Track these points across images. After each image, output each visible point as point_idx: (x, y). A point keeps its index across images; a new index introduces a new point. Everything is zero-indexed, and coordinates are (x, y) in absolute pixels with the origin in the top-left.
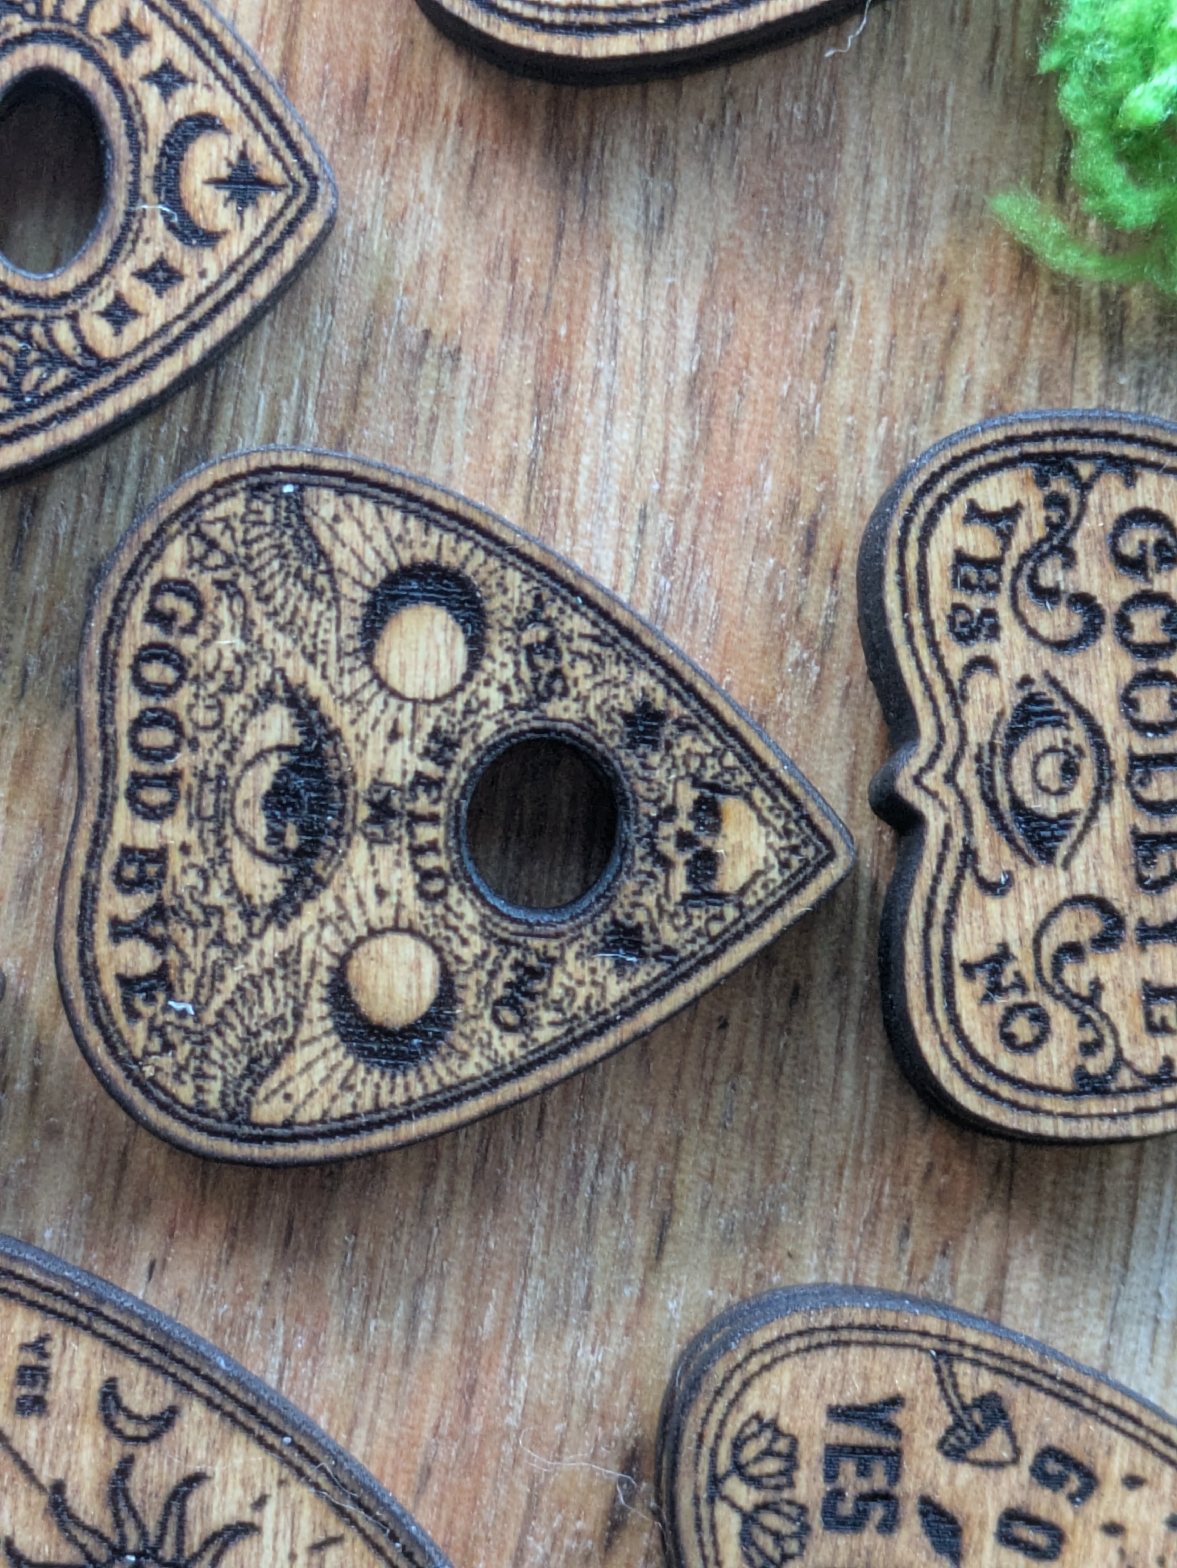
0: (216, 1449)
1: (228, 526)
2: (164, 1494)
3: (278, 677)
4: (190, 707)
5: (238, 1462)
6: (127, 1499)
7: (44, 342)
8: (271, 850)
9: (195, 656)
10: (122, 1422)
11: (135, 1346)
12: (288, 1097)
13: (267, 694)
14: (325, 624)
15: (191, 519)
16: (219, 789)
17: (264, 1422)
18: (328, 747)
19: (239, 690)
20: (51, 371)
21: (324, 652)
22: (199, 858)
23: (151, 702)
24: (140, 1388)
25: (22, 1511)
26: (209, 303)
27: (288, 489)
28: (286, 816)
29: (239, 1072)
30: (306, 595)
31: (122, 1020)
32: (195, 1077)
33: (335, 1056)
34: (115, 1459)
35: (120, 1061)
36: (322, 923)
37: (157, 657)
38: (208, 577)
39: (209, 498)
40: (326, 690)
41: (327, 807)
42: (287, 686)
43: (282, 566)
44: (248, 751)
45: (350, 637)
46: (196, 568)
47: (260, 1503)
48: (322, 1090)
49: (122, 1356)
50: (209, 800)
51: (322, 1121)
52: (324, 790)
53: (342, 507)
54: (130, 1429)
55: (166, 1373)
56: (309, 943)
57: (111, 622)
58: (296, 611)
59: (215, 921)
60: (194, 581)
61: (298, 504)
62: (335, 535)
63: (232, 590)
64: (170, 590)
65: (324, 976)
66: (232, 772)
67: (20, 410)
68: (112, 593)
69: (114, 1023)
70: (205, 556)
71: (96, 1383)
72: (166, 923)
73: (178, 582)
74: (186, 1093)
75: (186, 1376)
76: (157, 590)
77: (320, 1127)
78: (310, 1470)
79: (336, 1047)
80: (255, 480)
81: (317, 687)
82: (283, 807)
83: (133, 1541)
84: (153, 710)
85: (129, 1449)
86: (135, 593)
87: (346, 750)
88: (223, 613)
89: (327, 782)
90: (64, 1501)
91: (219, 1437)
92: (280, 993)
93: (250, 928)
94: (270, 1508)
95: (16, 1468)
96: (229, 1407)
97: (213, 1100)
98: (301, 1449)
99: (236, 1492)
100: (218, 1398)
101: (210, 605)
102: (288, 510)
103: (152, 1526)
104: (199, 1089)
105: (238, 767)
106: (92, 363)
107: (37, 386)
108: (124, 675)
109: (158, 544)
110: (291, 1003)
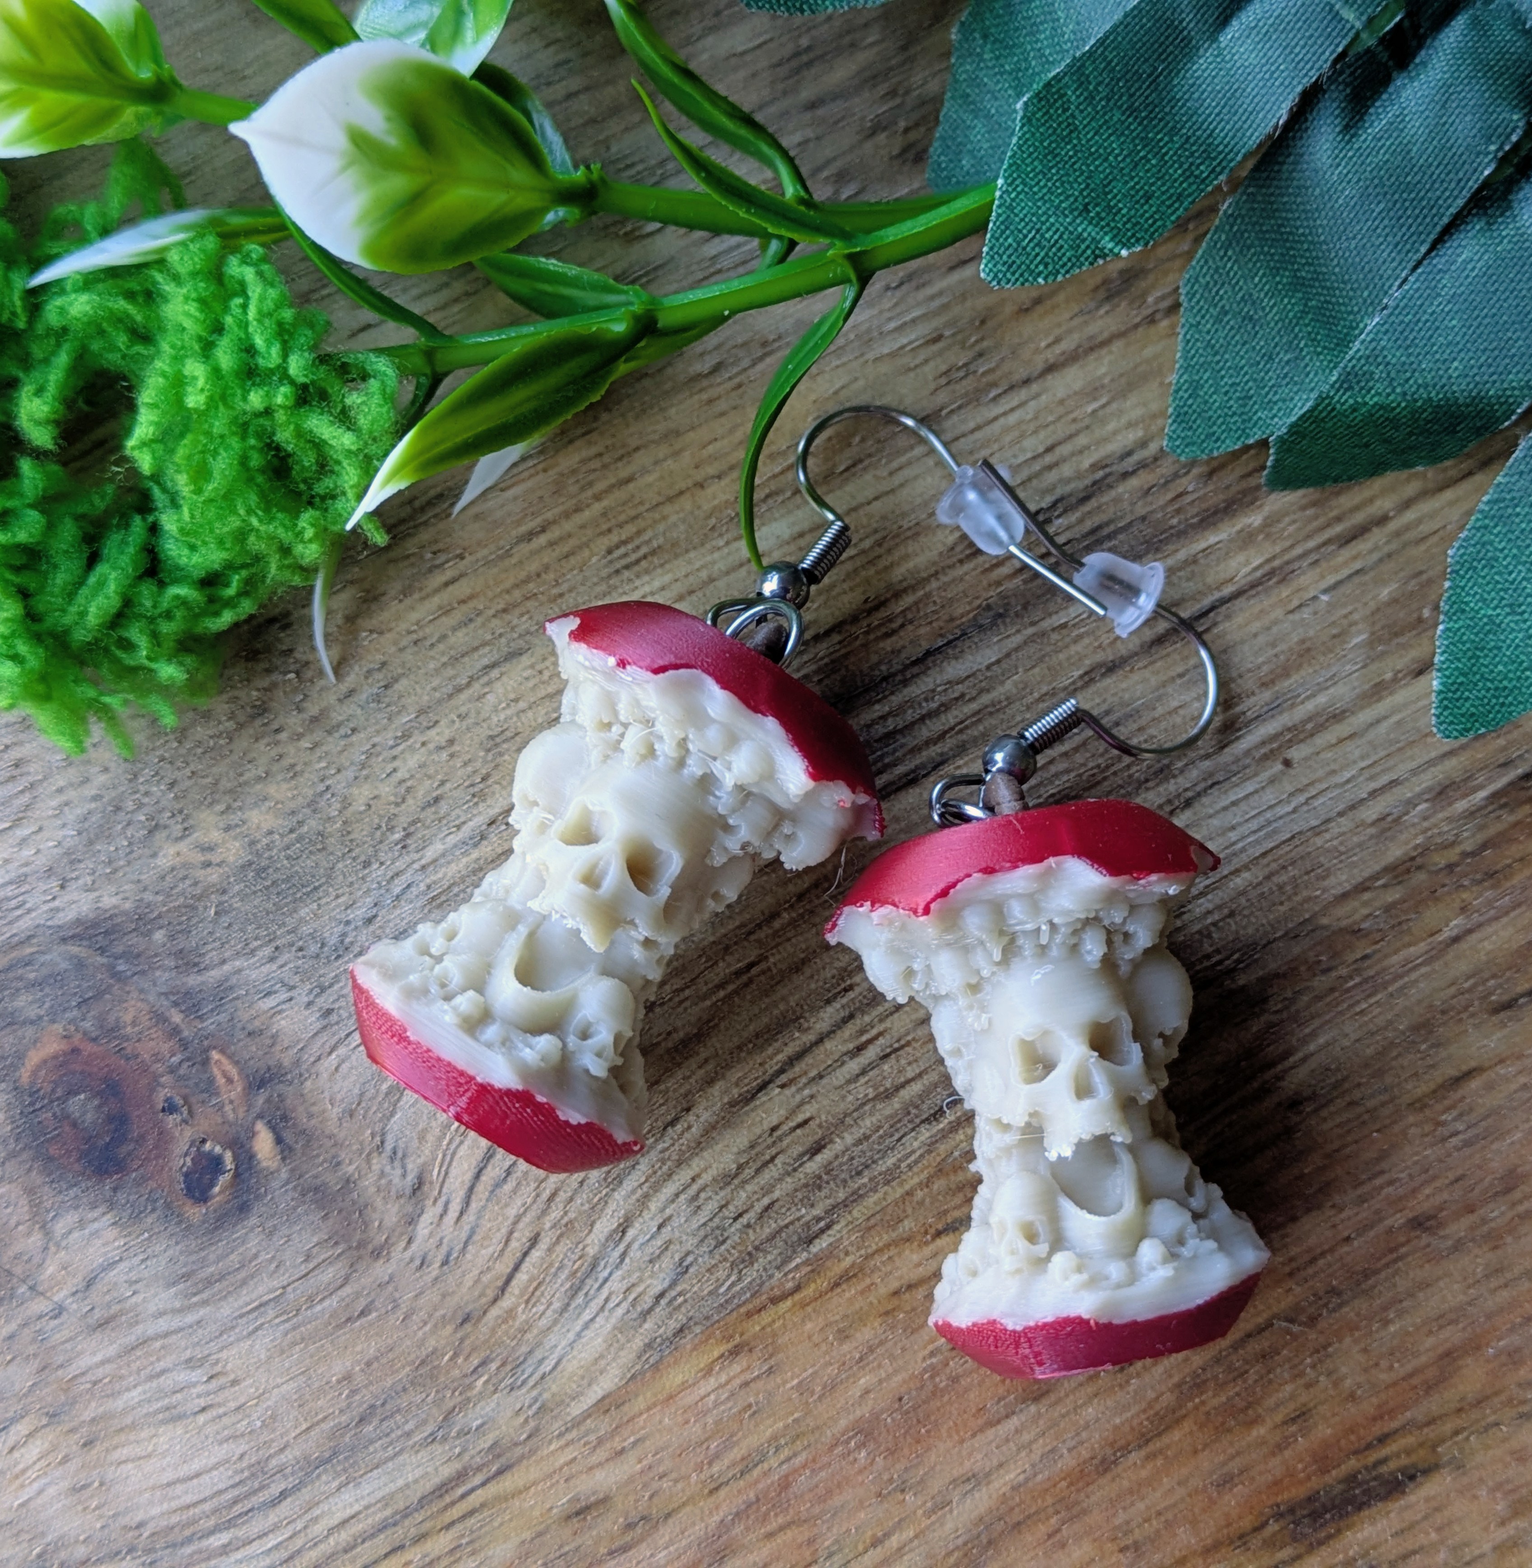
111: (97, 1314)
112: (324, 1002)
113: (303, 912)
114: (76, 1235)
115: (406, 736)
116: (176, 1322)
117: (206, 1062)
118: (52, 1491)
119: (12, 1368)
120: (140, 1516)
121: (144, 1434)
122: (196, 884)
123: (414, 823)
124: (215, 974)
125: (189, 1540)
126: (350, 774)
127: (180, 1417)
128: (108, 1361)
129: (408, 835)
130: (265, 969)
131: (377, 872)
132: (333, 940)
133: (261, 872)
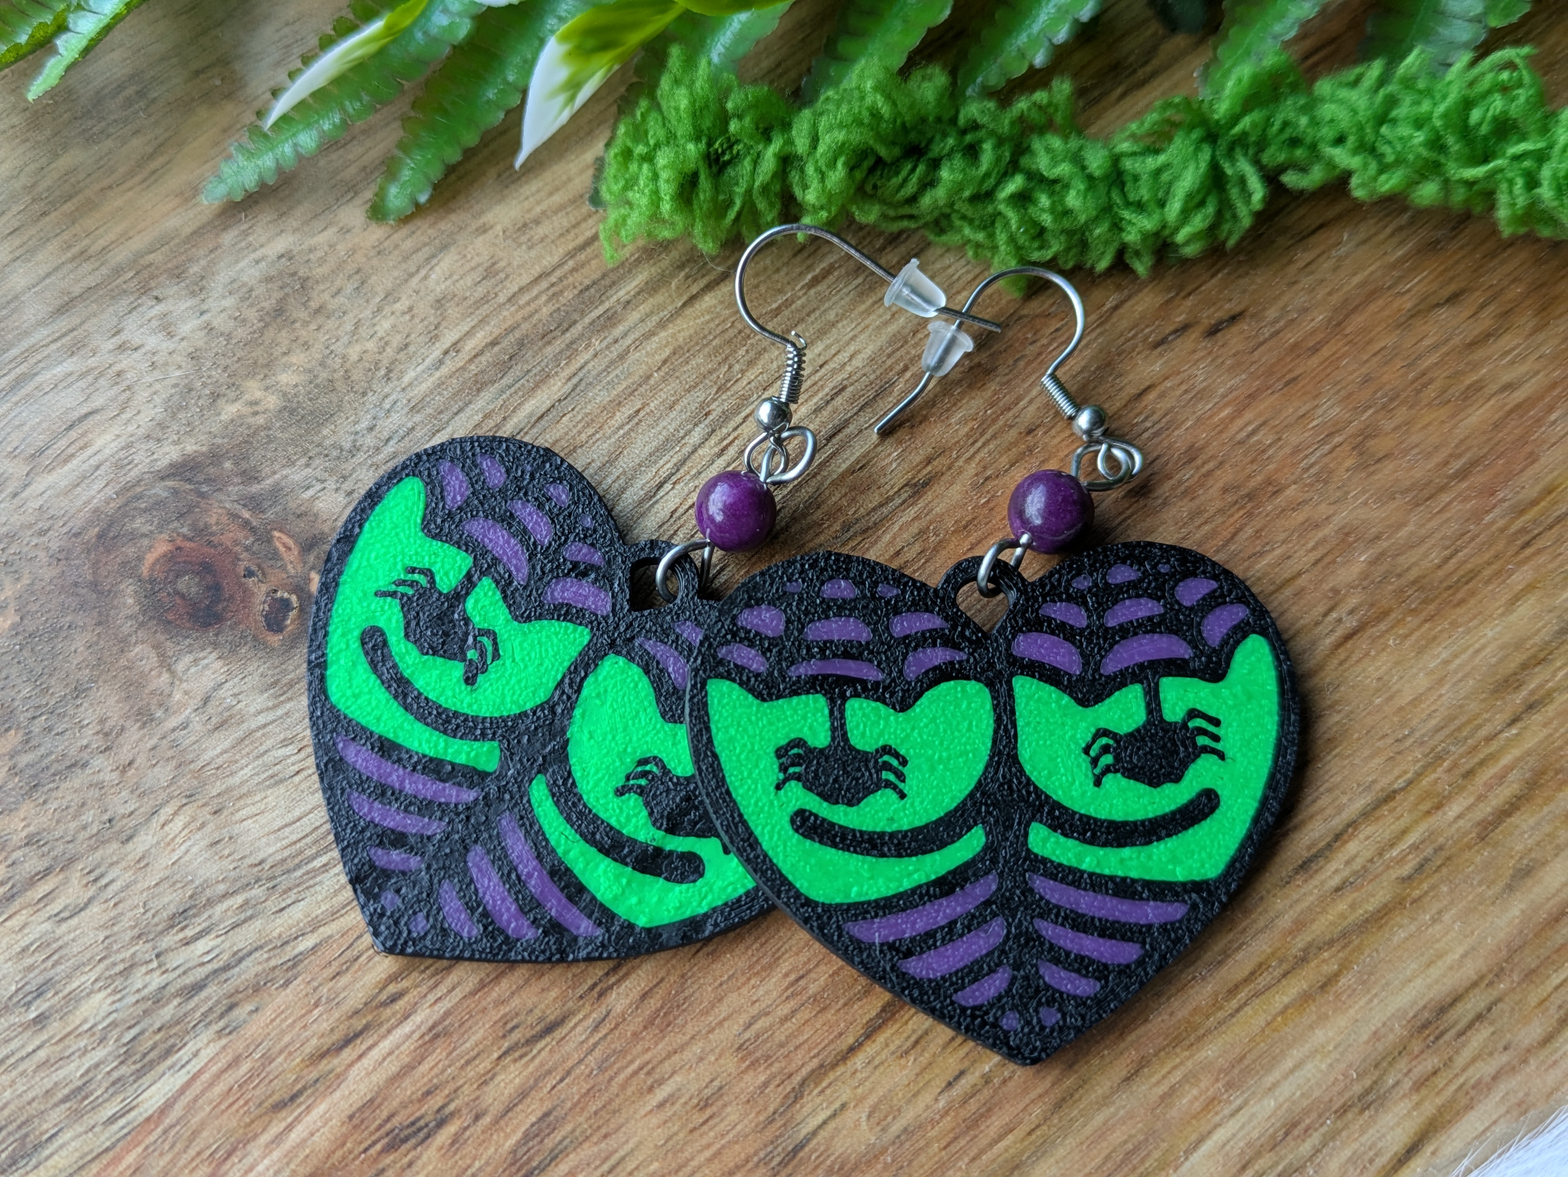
111: (214, 720)
112: (347, 486)
113: (325, 432)
114: (193, 670)
115: (379, 310)
116: (271, 716)
117: (269, 540)
118: (195, 850)
119: (156, 769)
120: (261, 856)
121: (258, 798)
122: (249, 428)
123: (392, 363)
124: (269, 481)
125: (298, 866)
126: (345, 339)
127: (282, 781)
128: (225, 752)
129: (389, 371)
130: (304, 473)
131: (371, 398)
132: (347, 445)
133: (292, 412)
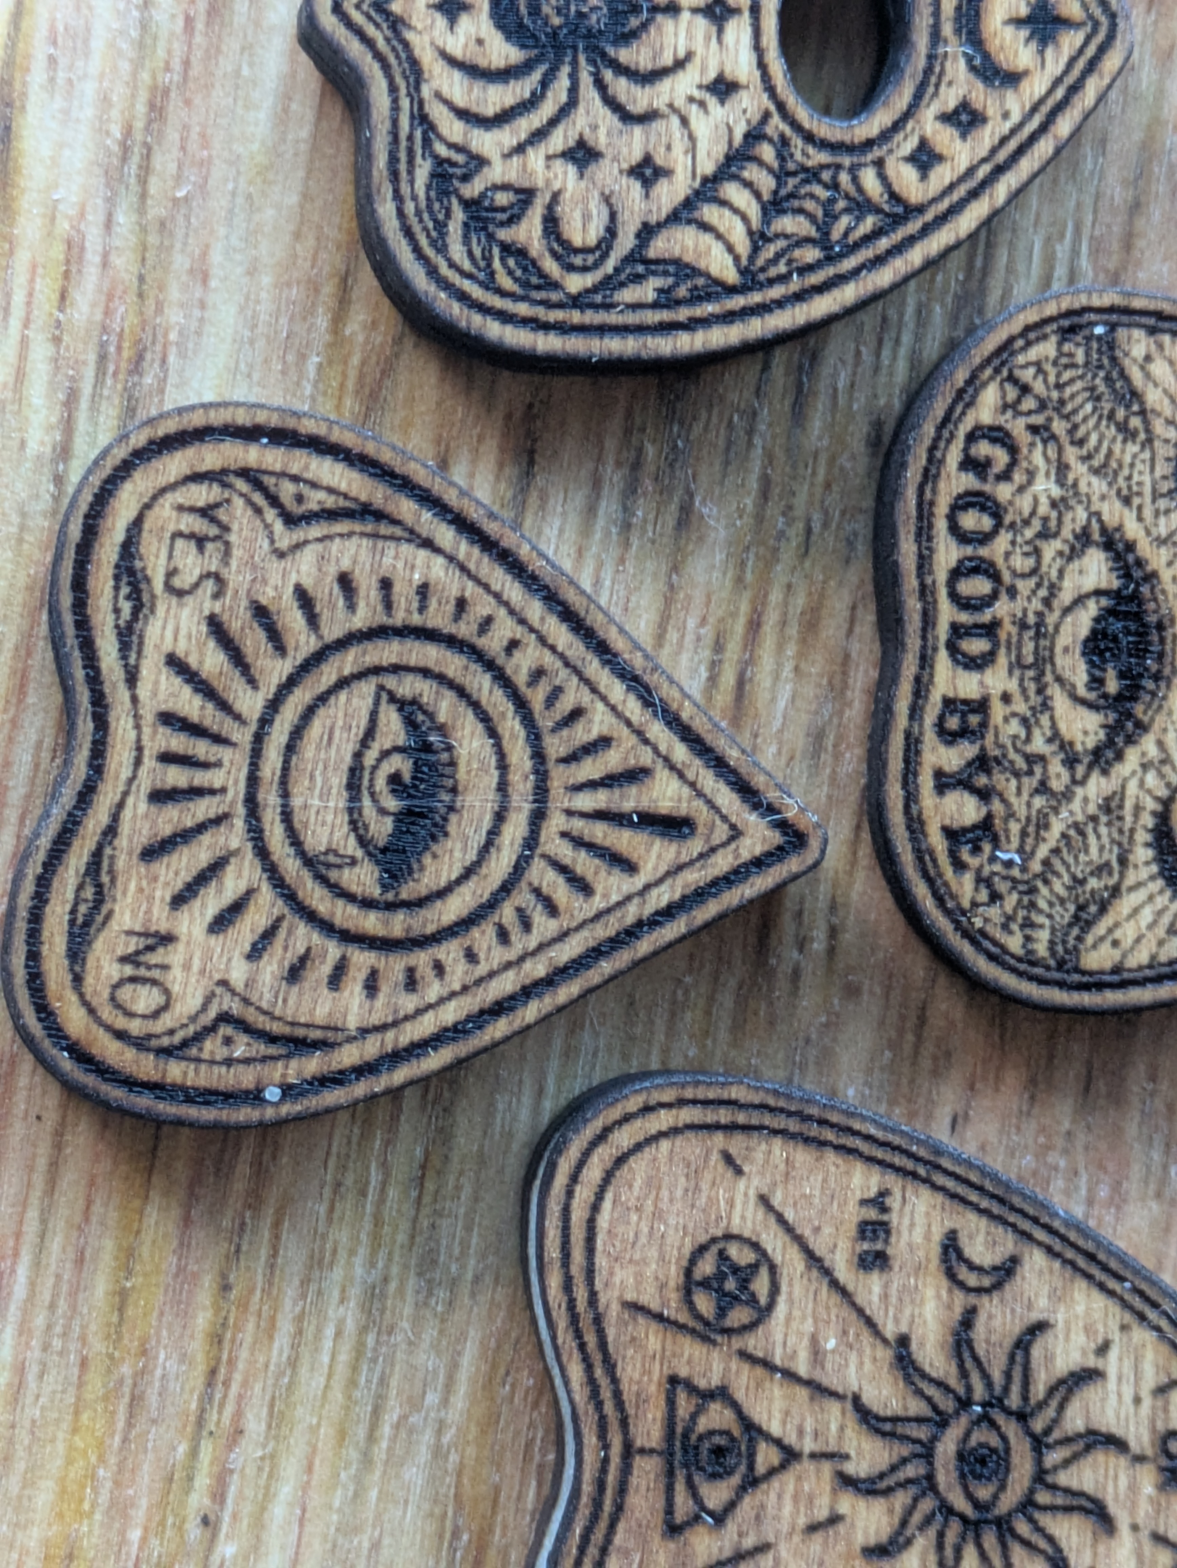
0: (1056, 1297)
1: (1040, 370)
2: (1008, 1343)
3: (1094, 521)
4: (1007, 555)
5: (1080, 1309)
6: (972, 1349)
7: (852, 190)
8: (1092, 696)
9: (1011, 503)
10: (963, 1273)
11: (974, 1197)
12: (1115, 943)
13: (1084, 538)
14: (1139, 466)
15: (1003, 364)
16: (1038, 635)
17: (1105, 1268)
18: (1145, 590)
19: (1056, 535)
20: (859, 219)
21: (1139, 494)
22: (1020, 707)
23: (969, 550)
24: (980, 1238)
25: (868, 1366)
26: (1013, 145)
27: (1099, 330)
28: (1104, 661)
29: (1067, 920)
30: (1120, 438)
31: (949, 872)
32: (1022, 927)
33: (1162, 901)
34: (958, 1310)
35: (948, 912)
36: (1145, 767)
37: (972, 505)
38: (1021, 422)
39: (1020, 343)
40: (1142, 533)
41: (1146, 651)
42: (1104, 530)
43: (1095, 409)
44: (1066, 597)
45: (1165, 478)
46: (1009, 414)
47: (1103, 1349)
48: (1150, 935)
49: (961, 1208)
50: (1029, 647)
51: (1150, 966)
52: (1143, 633)
53: (1153, 347)
54: (972, 1280)
55: (1005, 1223)
56: (1132, 788)
57: (926, 471)
58: (1110, 453)
59: (1038, 770)
60: (1008, 426)
61: (1109, 345)
62: (1148, 376)
63: (1046, 435)
64: (984, 436)
65: (1148, 821)
66: (1051, 619)
67: (830, 259)
68: (927, 442)
69: (940, 875)
70: (1019, 401)
71: (937, 1235)
72: (988, 772)
73: (992, 428)
74: (1014, 943)
75: (1026, 1225)
76: (971, 438)
77: (1148, 973)
78: (1152, 1315)
79: (1161, 892)
80: (1066, 323)
81: (1133, 529)
82: (1101, 653)
83: (979, 1391)
84: (970, 559)
85: (972, 1299)
86: (949, 441)
87: (1163, 592)
88: (1038, 458)
89: (1144, 625)
90: (909, 1354)
91: (1060, 1285)
92: (1105, 840)
93: (1073, 777)
94: (1113, 1354)
95: (862, 1323)
96: (1070, 1254)
97: (1041, 949)
98: (1141, 1294)
99: (1079, 1339)
100: (1058, 1246)
101: (1025, 451)
102: (1099, 351)
103: (997, 1376)
104: (1028, 939)
105: (1057, 614)
106: (900, 210)
107: (846, 234)
108: (941, 525)
109: (971, 390)
110: (1116, 850)
